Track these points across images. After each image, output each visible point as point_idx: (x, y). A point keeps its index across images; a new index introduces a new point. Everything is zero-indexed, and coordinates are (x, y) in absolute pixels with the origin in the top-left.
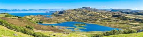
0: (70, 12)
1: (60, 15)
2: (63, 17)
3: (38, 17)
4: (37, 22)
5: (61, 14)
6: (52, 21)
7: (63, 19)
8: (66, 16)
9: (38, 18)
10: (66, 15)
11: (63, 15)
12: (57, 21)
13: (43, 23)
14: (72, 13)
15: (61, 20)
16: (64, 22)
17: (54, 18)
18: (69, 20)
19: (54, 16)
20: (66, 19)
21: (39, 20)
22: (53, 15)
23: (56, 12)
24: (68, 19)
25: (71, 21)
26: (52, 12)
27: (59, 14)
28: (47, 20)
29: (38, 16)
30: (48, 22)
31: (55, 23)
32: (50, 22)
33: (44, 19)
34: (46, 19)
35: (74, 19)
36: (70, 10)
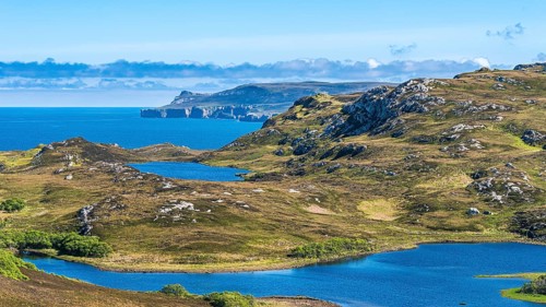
0: (489, 115)
1: (344, 152)
2: (385, 180)
3: (43, 178)
4: (29, 249)
5: (361, 140)
6: (233, 231)
7: (380, 210)
8: (425, 168)
9: (50, 195)
10: (429, 152)
11: (387, 149)
12: (294, 229)
13: (111, 261)
14: (509, 127)
15: (358, 219)
16: (390, 245)
17: (260, 188)
18: (457, 221)
19: (268, 157)
20: (417, 208)
21: (60, 212)
22: (262, 140)
23: (308, 103)
24: (451, 207)
25: (490, 233)
26: (252, 93)
27: (337, 133)
28: (167, 222)
29: (44, 160)
30: (167, 248)
31: (260, 266)
32: (203, 247)
33: (118, 204)
34: (148, 201)
35: (529, 208)
36: (499, 77)
